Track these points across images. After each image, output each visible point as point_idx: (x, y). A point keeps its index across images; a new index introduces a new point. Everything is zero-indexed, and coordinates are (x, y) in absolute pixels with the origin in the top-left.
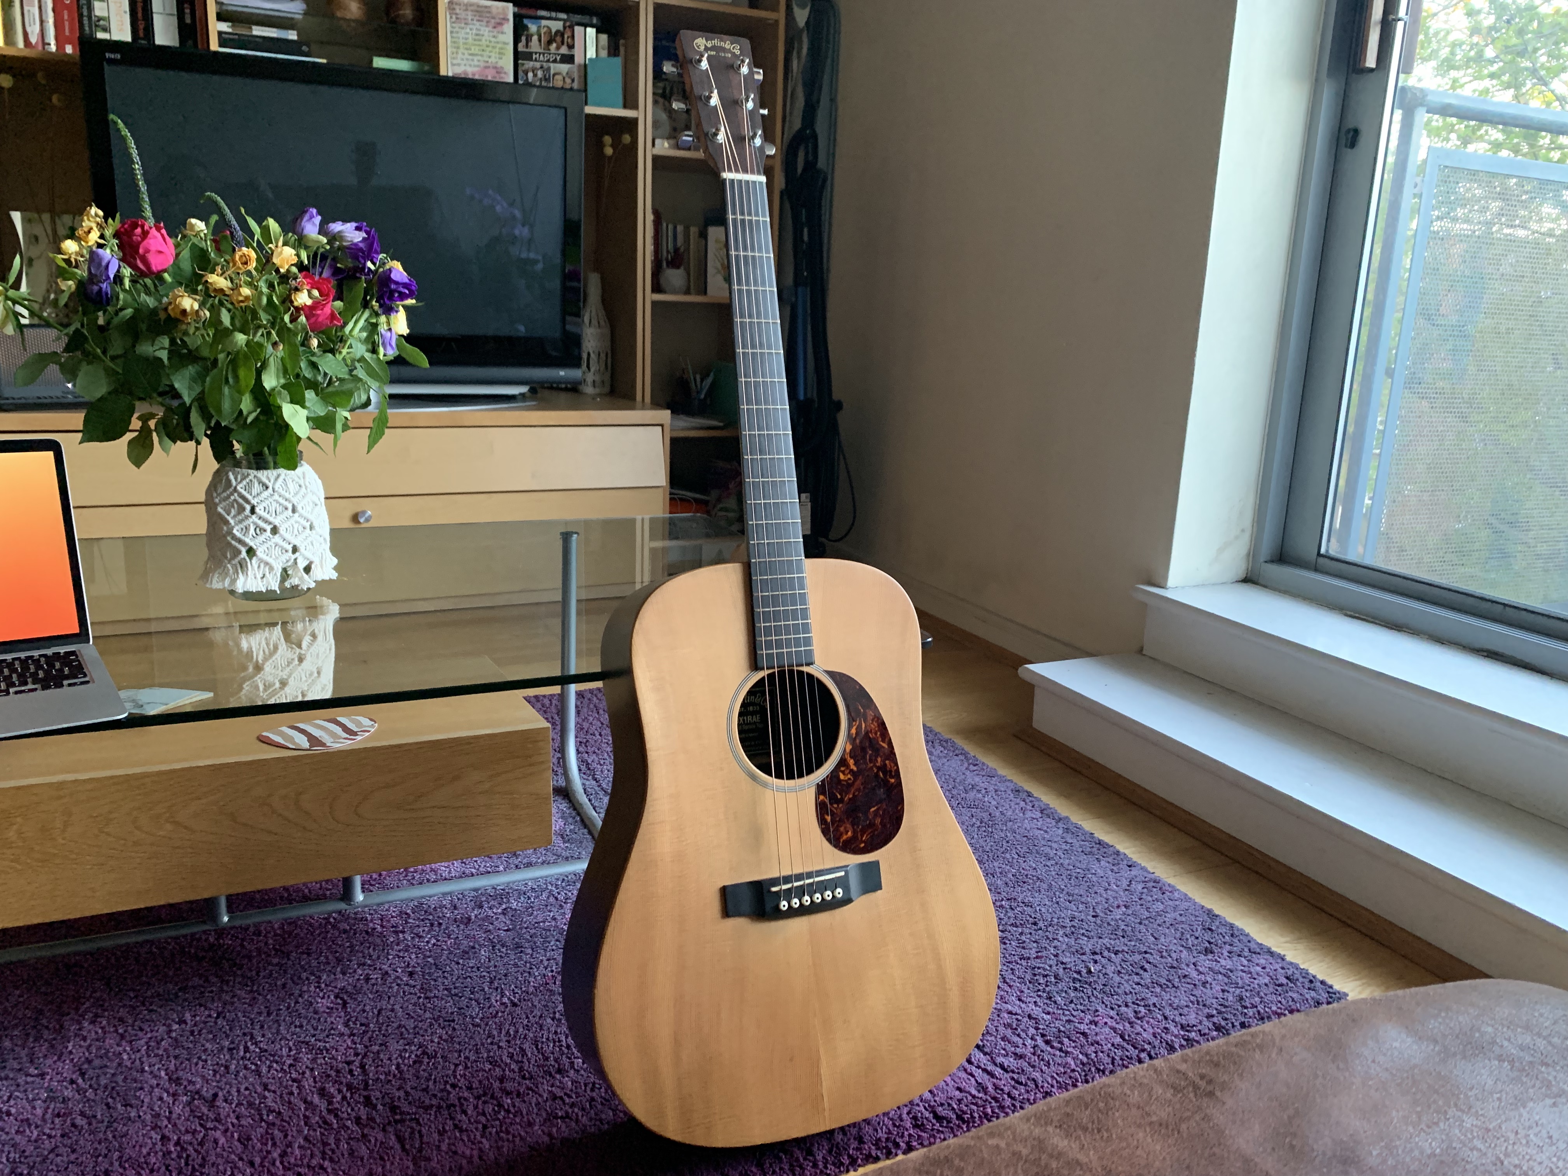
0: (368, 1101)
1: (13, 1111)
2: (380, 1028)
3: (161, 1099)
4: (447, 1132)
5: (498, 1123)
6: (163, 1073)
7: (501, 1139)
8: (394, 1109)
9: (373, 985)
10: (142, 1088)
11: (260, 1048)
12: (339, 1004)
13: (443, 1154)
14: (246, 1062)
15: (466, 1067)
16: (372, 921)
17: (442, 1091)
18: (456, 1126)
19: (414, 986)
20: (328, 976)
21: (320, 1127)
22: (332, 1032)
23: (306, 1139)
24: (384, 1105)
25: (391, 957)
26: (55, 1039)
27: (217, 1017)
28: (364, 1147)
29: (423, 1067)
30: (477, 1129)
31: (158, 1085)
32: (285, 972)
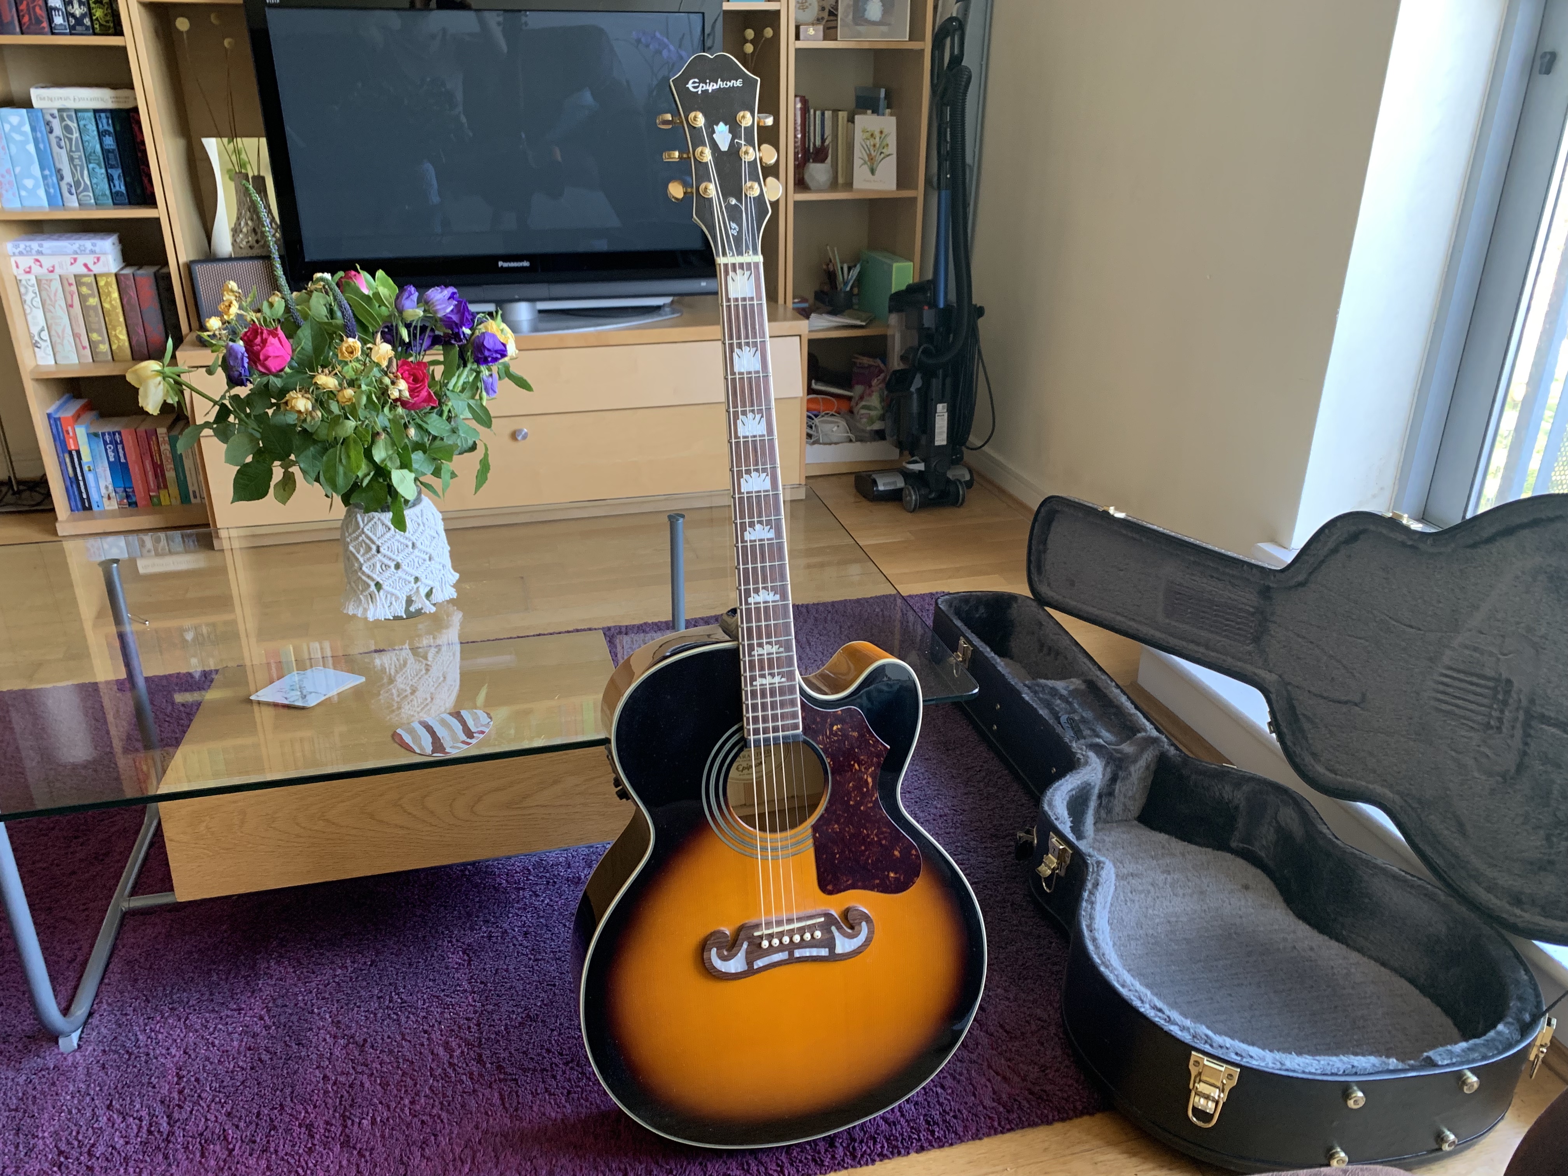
0: (480, 1060)
1: (217, 1042)
2: (496, 988)
3: (325, 1040)
4: (538, 1094)
5: (579, 1089)
6: (327, 1016)
7: (581, 1105)
8: (500, 1068)
9: (494, 943)
10: (311, 1029)
11: (401, 999)
12: (464, 960)
13: (534, 1115)
14: (390, 1012)
15: (560, 1034)
16: (499, 876)
17: (539, 1055)
18: (546, 1090)
19: (527, 947)
20: (459, 931)
21: (442, 1079)
22: (458, 988)
23: (431, 1088)
24: (492, 1064)
25: (510, 915)
26: (249, 976)
27: (371, 965)
28: (473, 1101)
29: (526, 1030)
30: (562, 1093)
31: (324, 1026)
32: (426, 923)
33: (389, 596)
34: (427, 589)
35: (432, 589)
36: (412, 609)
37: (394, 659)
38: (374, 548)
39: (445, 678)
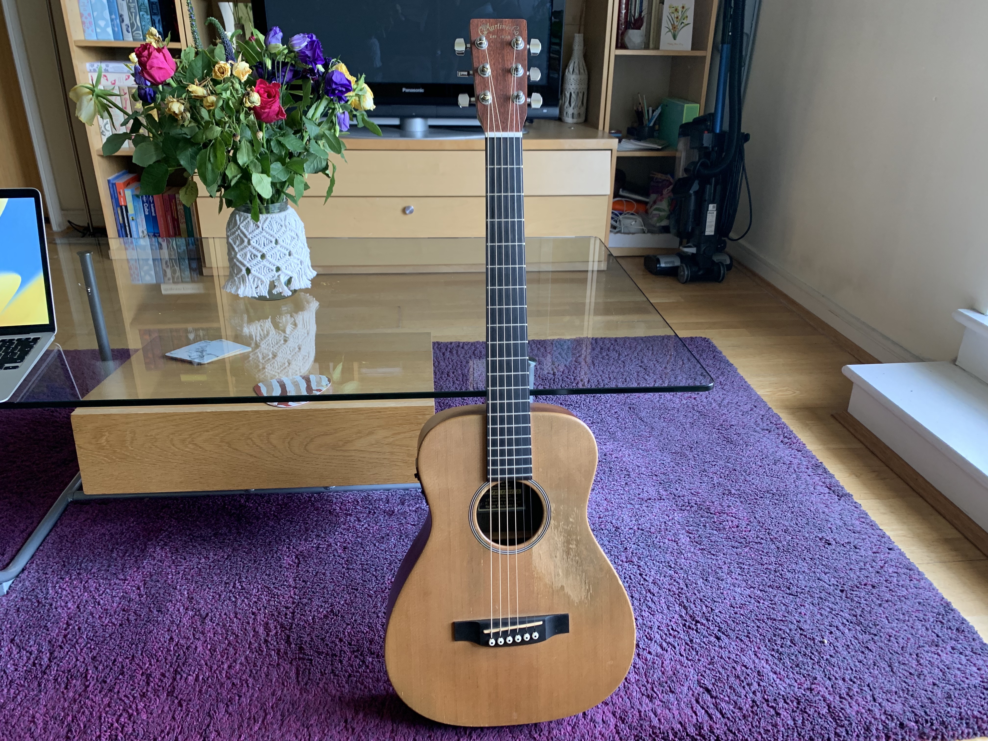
0: (288, 641)
1: (102, 602)
2: (313, 586)
3: (179, 610)
4: (326, 674)
5: (358, 674)
6: (186, 593)
7: (357, 687)
8: (301, 649)
9: (320, 552)
10: (171, 601)
11: (242, 586)
12: (295, 563)
13: (319, 690)
14: (231, 595)
15: (353, 628)
16: (335, 503)
17: (333, 642)
18: (333, 671)
19: (343, 558)
20: (296, 541)
21: (257, 652)
22: (285, 583)
23: (246, 658)
24: (296, 645)
25: (337, 533)
26: (139, 556)
27: (227, 559)
28: (275, 673)
29: (328, 622)
30: (344, 676)
31: (181, 600)
32: (274, 532)
33: (256, 279)
34: (287, 278)
35: (291, 278)
36: (274, 292)
37: (259, 328)
38: (246, 240)
39: (300, 349)
